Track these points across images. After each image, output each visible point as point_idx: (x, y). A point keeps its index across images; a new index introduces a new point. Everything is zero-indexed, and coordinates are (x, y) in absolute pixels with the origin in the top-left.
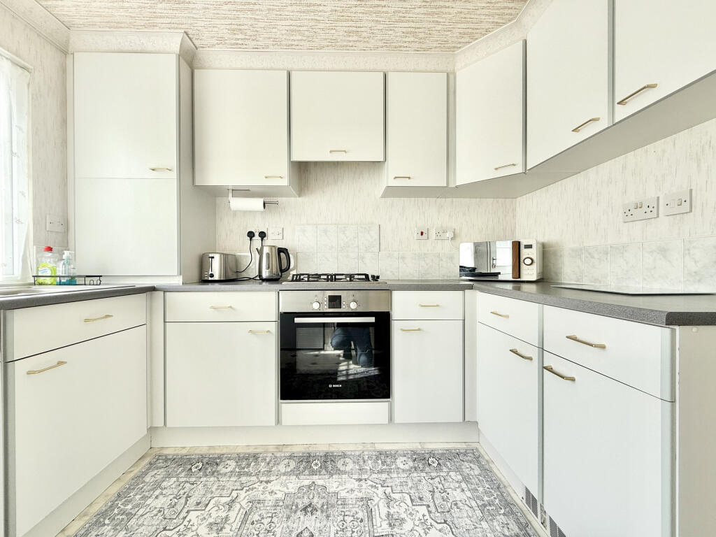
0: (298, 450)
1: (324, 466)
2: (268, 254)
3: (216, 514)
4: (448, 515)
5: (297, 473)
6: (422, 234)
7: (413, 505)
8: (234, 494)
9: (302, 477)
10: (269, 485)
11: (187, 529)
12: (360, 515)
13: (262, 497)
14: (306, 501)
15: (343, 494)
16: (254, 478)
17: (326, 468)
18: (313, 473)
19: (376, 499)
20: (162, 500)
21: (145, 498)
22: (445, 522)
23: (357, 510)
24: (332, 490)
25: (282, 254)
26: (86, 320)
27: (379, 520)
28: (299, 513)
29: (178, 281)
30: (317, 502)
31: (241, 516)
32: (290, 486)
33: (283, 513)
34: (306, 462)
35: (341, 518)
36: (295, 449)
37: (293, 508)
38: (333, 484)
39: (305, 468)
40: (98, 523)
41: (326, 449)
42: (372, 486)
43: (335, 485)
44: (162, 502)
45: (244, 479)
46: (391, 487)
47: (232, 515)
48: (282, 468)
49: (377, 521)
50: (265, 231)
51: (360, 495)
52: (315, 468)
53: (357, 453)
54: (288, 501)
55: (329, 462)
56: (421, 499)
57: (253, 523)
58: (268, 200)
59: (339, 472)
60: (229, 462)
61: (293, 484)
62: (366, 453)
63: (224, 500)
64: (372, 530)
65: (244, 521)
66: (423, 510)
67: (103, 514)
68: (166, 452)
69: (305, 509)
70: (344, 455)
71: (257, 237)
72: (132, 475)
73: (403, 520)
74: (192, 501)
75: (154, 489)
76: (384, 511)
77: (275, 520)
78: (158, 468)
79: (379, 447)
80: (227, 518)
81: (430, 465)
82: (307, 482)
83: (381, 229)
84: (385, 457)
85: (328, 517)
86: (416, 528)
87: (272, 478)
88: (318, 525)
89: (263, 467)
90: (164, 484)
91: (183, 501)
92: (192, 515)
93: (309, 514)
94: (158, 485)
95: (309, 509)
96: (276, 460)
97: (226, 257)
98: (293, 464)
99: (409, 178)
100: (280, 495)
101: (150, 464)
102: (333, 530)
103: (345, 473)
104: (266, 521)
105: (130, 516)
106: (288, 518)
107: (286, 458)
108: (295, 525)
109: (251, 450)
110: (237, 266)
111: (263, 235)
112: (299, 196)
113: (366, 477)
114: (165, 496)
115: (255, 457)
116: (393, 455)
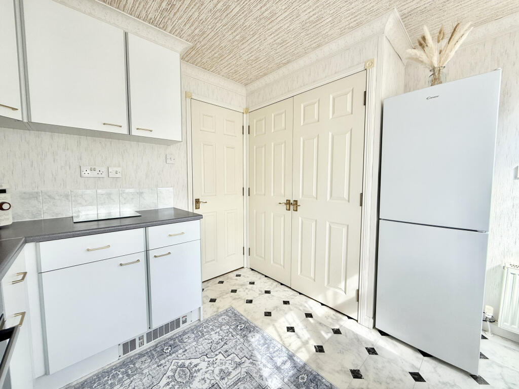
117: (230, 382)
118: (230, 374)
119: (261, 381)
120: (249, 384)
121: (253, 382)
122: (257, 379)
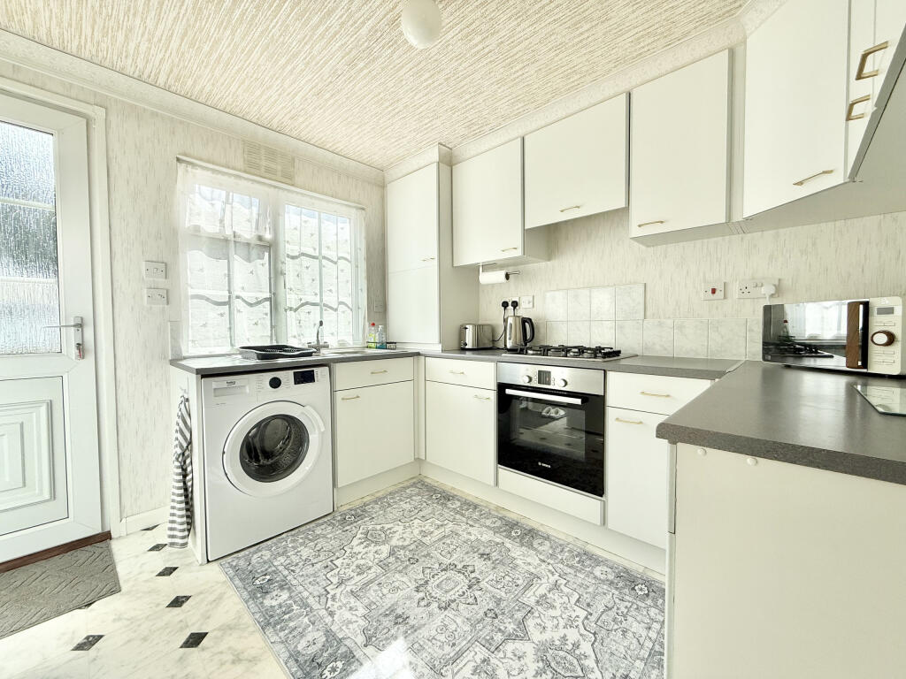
0: (512, 517)
1: (522, 537)
2: (511, 325)
3: (428, 527)
4: (604, 632)
5: (496, 531)
6: (714, 291)
7: (575, 604)
8: (446, 522)
9: (498, 535)
10: (471, 528)
11: (410, 526)
12: (519, 582)
13: (460, 533)
14: (487, 551)
15: (519, 562)
16: (464, 519)
17: (523, 538)
18: (509, 537)
19: (544, 581)
20: (408, 505)
21: (401, 500)
22: (595, 634)
23: (521, 578)
24: (513, 555)
25: (527, 325)
26: (372, 373)
27: (532, 593)
28: (476, 554)
29: (438, 348)
30: (495, 555)
31: (440, 536)
32: (484, 536)
33: (466, 548)
34: (510, 526)
35: (503, 575)
36: (508, 515)
37: (474, 549)
38: (517, 552)
39: (505, 531)
40: (375, 502)
41: (535, 526)
42: (550, 571)
43: (518, 553)
44: (407, 506)
45: (458, 516)
46: (568, 581)
47: (436, 532)
48: (488, 522)
49: (529, 593)
50: (517, 300)
51: (533, 570)
52: (513, 534)
53: (561, 542)
54: (474, 544)
55: (529, 535)
56: (588, 605)
57: (444, 543)
58: (510, 270)
59: (531, 546)
60: (456, 502)
61: (487, 536)
62: (570, 546)
63: (438, 522)
64: (520, 594)
65: (440, 540)
66: (583, 614)
67: (380, 499)
68: (426, 480)
69: (482, 555)
70: (547, 538)
71: (510, 307)
72: (402, 485)
73: (553, 607)
74: (421, 514)
75: (408, 498)
76: (542, 591)
77: (458, 549)
78: (416, 487)
79: (590, 548)
80: (432, 532)
81: (633, 589)
82: (498, 540)
83: (648, 289)
84: (587, 558)
85: (494, 568)
86: (560, 619)
87: (477, 525)
88: (483, 568)
89: (476, 515)
90: (414, 498)
91: (416, 511)
92: (416, 521)
93: (482, 559)
94: (410, 497)
95: (485, 557)
96: (489, 515)
97: (479, 328)
98: (498, 523)
99: (662, 222)
100: (473, 538)
101: (414, 483)
102: (491, 577)
103: (536, 549)
104: (452, 547)
105: (389, 505)
106: (467, 553)
107: (497, 517)
108: (468, 560)
109: (476, 501)
110: (493, 336)
111: (515, 304)
112: (549, 260)
113: (552, 562)
114: (410, 504)
115: (476, 507)
116: (597, 561)
117: (469, 656)
118: (475, 671)
119: (414, 660)
120: (435, 655)
121: (429, 658)
122: (421, 663)
